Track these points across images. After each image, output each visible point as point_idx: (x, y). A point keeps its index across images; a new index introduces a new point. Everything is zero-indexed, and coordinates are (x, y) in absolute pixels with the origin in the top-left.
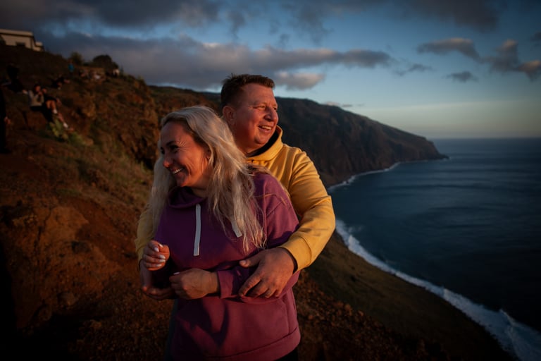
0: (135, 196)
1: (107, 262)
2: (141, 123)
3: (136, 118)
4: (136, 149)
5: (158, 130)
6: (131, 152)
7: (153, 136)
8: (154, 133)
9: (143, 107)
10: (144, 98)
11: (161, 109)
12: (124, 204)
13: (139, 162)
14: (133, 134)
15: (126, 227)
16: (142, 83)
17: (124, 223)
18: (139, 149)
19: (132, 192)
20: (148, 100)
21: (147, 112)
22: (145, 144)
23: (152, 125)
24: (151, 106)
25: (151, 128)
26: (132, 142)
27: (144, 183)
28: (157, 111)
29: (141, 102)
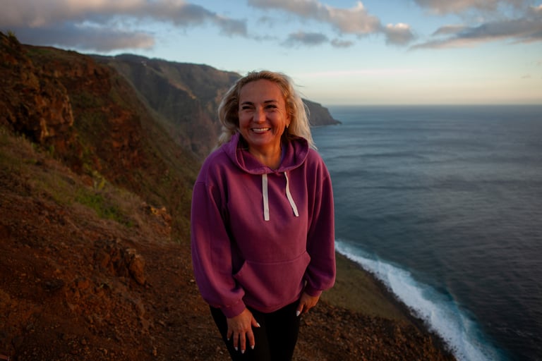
0: (33, 183)
1: (15, 303)
2: (17, 88)
3: (9, 82)
4: (13, 119)
5: (40, 96)
6: (7, 122)
7: (35, 103)
8: (36, 99)
9: (18, 69)
10: (18, 59)
11: (41, 72)
12: (20, 198)
13: (21, 135)
14: (9, 101)
15: (29, 232)
16: (13, 40)
17: (25, 228)
18: (18, 119)
19: (27, 179)
20: (25, 61)
21: (25, 75)
22: (25, 113)
23: (33, 90)
24: (29, 68)
25: (31, 94)
26: (8, 110)
27: (38, 164)
28: (36, 74)
29: (16, 63)
